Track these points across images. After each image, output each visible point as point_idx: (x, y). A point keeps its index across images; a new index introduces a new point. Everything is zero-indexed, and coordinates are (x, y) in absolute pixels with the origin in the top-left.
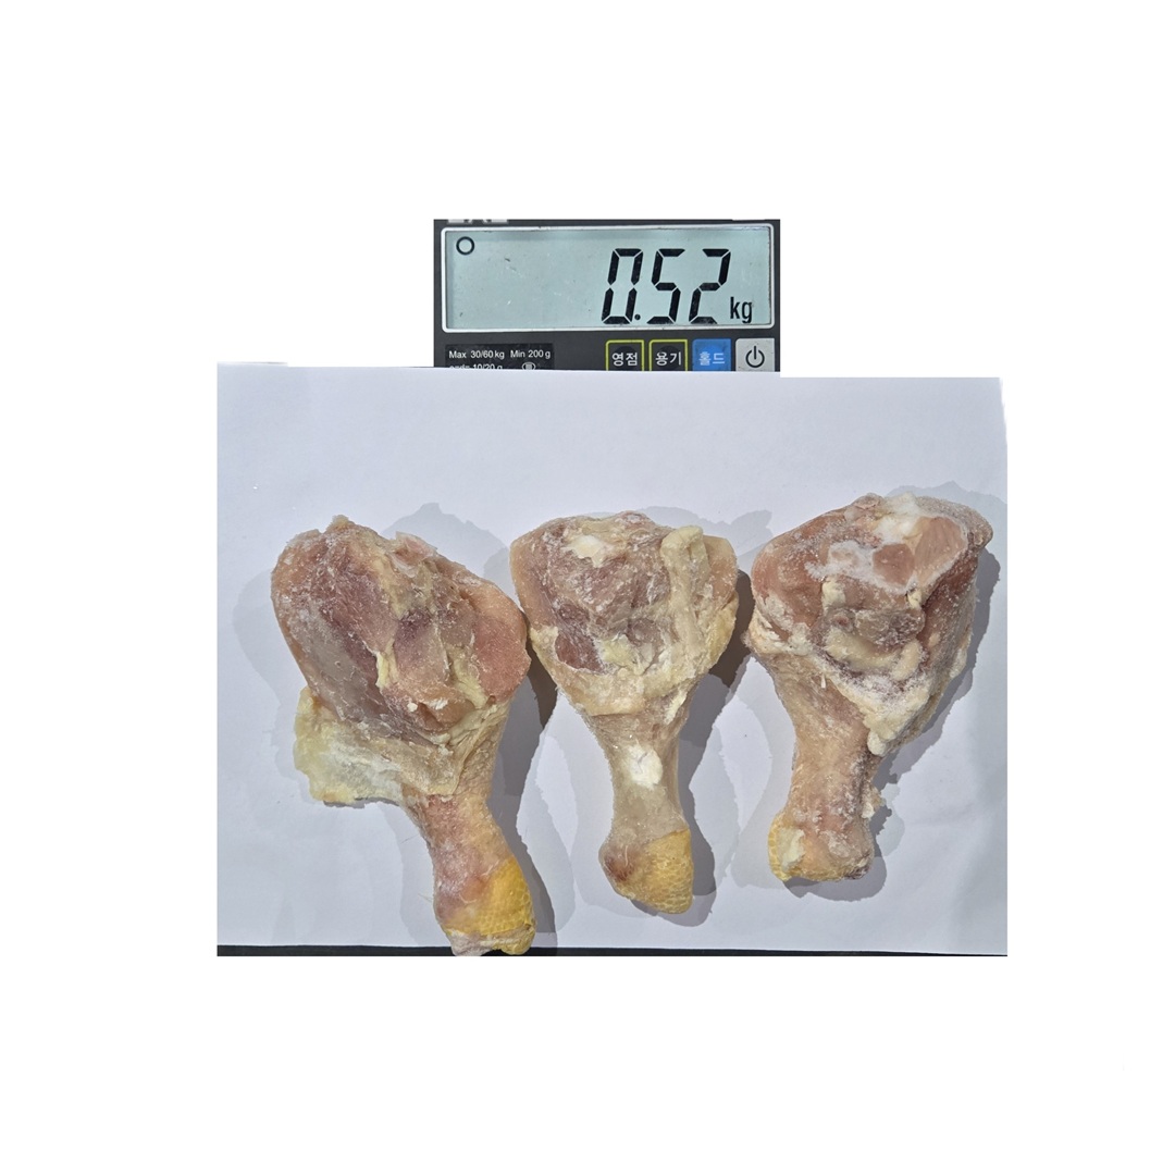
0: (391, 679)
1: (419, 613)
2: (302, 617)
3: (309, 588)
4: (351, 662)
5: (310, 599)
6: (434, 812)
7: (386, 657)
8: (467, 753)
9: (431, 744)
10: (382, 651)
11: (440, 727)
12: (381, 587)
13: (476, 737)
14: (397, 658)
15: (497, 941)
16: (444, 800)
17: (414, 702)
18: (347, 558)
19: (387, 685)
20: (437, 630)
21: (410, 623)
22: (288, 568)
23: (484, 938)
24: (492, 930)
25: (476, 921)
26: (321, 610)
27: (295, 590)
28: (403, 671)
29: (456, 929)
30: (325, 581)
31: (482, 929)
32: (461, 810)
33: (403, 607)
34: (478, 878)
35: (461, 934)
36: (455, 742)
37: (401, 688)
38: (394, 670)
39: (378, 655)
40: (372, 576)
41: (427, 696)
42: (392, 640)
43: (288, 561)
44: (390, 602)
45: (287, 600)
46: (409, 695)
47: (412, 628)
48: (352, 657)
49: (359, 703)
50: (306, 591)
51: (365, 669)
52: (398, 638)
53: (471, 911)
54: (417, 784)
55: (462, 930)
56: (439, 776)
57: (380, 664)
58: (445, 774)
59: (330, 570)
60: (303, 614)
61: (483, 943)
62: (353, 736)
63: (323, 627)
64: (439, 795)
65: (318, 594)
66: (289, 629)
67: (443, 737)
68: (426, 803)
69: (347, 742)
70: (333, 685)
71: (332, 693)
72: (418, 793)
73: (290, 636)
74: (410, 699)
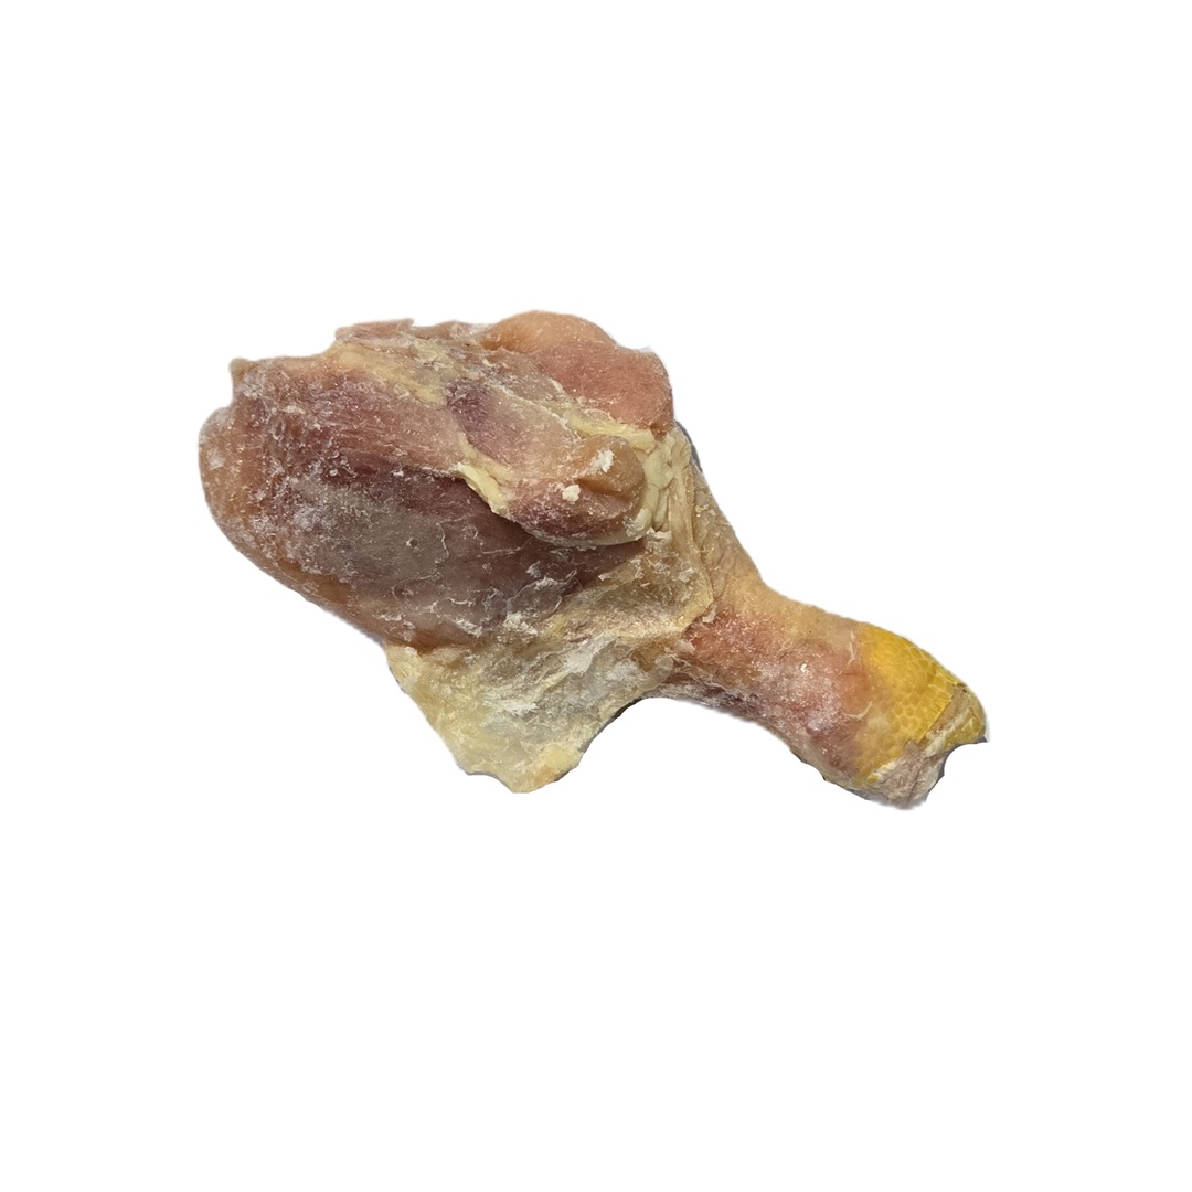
0: (509, 485)
1: (460, 384)
2: (305, 523)
3: (279, 470)
4: (429, 519)
5: (295, 481)
6: (710, 647)
7: (474, 463)
8: (688, 521)
9: (633, 546)
10: (461, 460)
11: (629, 501)
12: (382, 381)
13: (682, 490)
14: (488, 454)
15: (945, 732)
16: (708, 619)
17: (568, 484)
18: (300, 381)
19: (511, 496)
20: (508, 393)
21: (464, 402)
22: (223, 472)
23: (925, 742)
24: (924, 725)
25: (896, 730)
26: (327, 478)
27: (261, 496)
28: (515, 462)
29: (877, 766)
30: (296, 432)
31: (909, 731)
32: (744, 611)
33: (434, 387)
34: (848, 673)
35: (891, 765)
36: (659, 517)
37: (534, 482)
38: (504, 472)
39: (462, 468)
40: (357, 377)
41: (576, 464)
42: (462, 436)
43: (216, 463)
44: (413, 392)
45: (262, 523)
46: (552, 481)
47: (471, 403)
48: (424, 507)
49: (485, 580)
50: (279, 478)
51: (458, 511)
52: (468, 429)
53: (878, 721)
54: (654, 633)
55: (888, 758)
56: (676, 590)
57: (476, 477)
58: (683, 578)
59: (291, 409)
60: (303, 518)
61: (930, 751)
62: (510, 653)
63: (347, 500)
64: (696, 620)
65: (303, 461)
66: (296, 566)
67: (643, 516)
68: (689, 647)
69: (507, 673)
70: (425, 591)
71: (432, 608)
72: (666, 642)
73: (307, 576)
74: (560, 486)
